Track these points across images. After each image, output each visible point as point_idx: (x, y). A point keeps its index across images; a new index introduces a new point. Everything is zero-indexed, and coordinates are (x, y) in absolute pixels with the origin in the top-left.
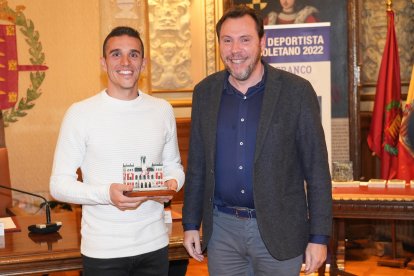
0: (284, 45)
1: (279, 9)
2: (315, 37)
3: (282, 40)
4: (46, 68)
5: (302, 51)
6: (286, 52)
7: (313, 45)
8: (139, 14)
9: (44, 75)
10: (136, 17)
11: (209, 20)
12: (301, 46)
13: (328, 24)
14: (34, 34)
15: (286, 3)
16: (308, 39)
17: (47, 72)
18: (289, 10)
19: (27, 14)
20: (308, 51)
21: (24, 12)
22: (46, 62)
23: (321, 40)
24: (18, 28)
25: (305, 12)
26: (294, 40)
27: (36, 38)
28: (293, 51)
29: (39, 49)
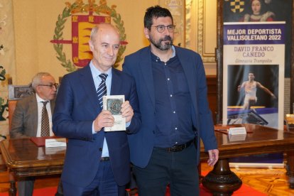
0: (258, 34)
1: (251, 12)
2: (276, 30)
3: (256, 31)
4: (127, 43)
5: (268, 38)
6: (259, 38)
7: (275, 34)
8: (181, 12)
9: (125, 48)
10: (179, 14)
11: (200, 17)
12: (268, 35)
13: (284, 22)
14: (121, 23)
15: (255, 9)
16: (272, 31)
17: (127, 46)
18: (258, 13)
19: (118, 11)
20: (272, 38)
21: (116, 9)
22: (127, 40)
23: (280, 31)
24: (112, 18)
25: (266, 15)
26: (264, 31)
27: (122, 25)
28: (263, 38)
29: (123, 31)
